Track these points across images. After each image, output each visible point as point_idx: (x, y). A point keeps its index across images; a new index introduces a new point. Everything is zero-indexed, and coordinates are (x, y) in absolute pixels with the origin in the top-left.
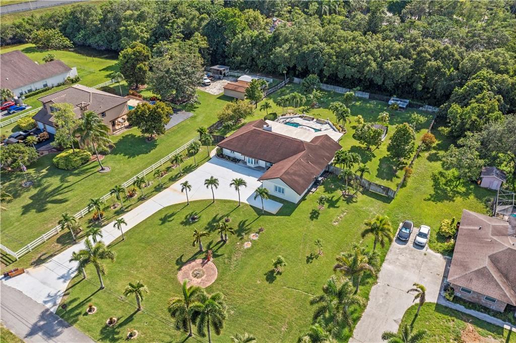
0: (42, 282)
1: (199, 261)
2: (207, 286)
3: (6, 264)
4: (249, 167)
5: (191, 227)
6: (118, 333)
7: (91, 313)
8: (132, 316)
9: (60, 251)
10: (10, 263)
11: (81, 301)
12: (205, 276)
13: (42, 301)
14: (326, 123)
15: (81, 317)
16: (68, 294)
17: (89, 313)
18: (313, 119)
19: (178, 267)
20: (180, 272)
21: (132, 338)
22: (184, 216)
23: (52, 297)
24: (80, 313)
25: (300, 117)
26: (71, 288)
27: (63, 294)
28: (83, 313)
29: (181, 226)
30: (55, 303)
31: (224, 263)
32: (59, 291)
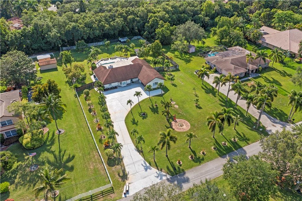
1: (173, 123)
2: (190, 125)
3: (112, 193)
4: (125, 87)
5: (149, 117)
6: (200, 157)
8: (192, 151)
9: (123, 166)
10: (113, 191)
11: (170, 165)
12: (183, 124)
13: (159, 180)
14: (116, 58)
15: (181, 168)
16: (161, 169)
17: (181, 164)
18: (108, 59)
19: (172, 129)
20: (175, 130)
21: (205, 153)
22: (139, 116)
23: (159, 176)
24: (179, 168)
25: (101, 61)
26: (157, 167)
27: (160, 172)
28: (179, 166)
29: (145, 120)
30: (164, 175)
31: (181, 116)
32: (156, 172)
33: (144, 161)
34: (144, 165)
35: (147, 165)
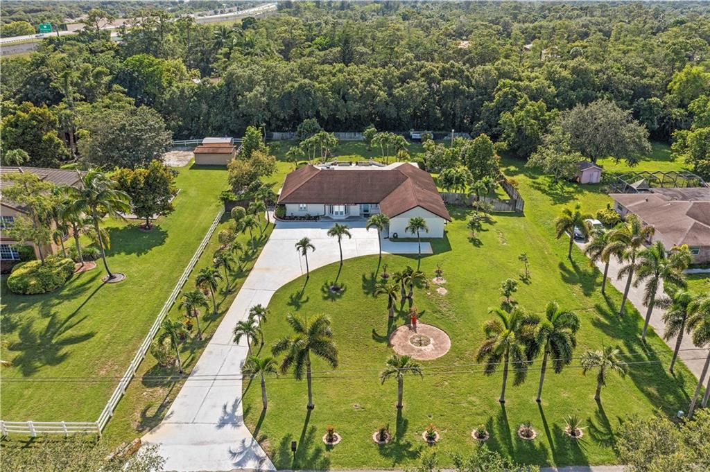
0: (195, 444)
1: (402, 329)
2: (449, 348)
5: (344, 299)
6: (409, 445)
7: (337, 442)
8: (399, 418)
12: (432, 339)
13: (231, 465)
15: (325, 454)
16: (264, 438)
17: (334, 443)
18: (351, 163)
19: (385, 344)
20: (395, 348)
21: (436, 440)
22: (319, 291)
23: (241, 453)
24: (318, 451)
25: (332, 164)
26: (258, 427)
27: (255, 442)
28: (324, 448)
29: (329, 302)
30: (257, 458)
31: (437, 318)
32: (244, 441)
33: (236, 401)
34: (229, 410)
35: (236, 414)
